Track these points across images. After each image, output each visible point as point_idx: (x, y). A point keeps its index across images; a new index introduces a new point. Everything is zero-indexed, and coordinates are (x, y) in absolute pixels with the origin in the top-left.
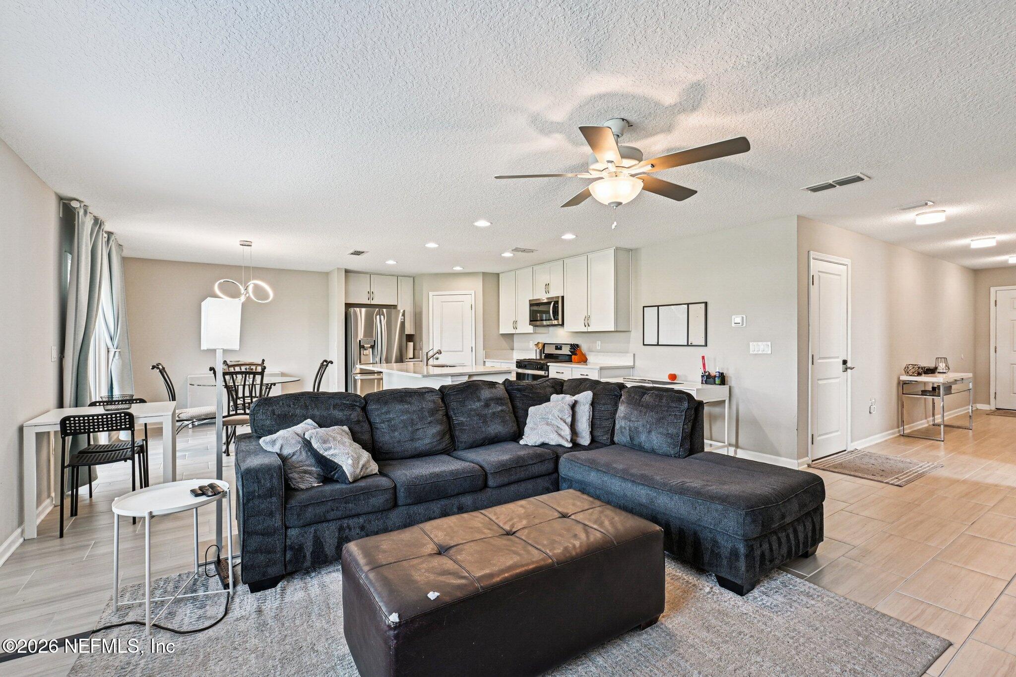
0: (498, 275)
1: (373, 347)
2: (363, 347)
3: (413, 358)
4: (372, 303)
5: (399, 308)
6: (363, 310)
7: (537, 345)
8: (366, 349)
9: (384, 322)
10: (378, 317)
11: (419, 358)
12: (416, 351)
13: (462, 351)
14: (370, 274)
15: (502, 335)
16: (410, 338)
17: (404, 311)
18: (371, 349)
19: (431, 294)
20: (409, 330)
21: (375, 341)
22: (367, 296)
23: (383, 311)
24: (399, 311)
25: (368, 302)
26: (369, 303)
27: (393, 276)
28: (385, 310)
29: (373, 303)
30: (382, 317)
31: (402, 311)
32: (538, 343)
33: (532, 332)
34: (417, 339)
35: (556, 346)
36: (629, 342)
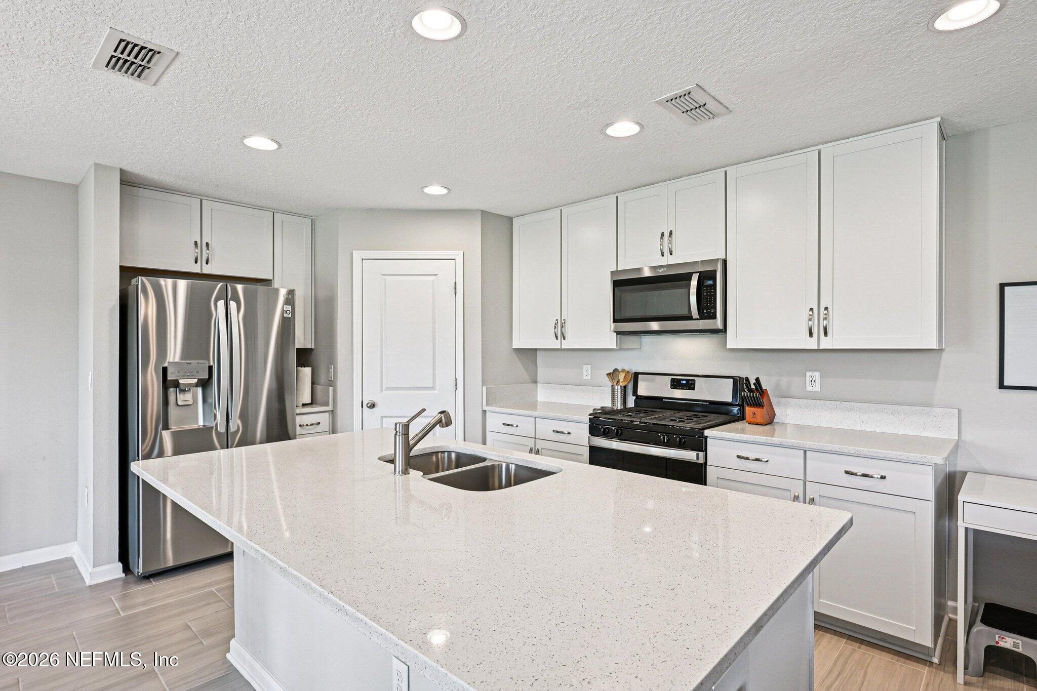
0: (510, 219)
1: (205, 384)
2: (176, 384)
3: (312, 404)
4: (205, 271)
5: (276, 285)
6: (182, 284)
7: (613, 375)
8: (183, 391)
9: (237, 318)
10: (221, 303)
11: (327, 404)
12: (319, 388)
13: (433, 388)
14: (202, 198)
15: (518, 351)
16: (304, 357)
17: (291, 293)
18: (200, 390)
19: (357, 255)
20: (302, 338)
21: (210, 368)
22: (192, 252)
23: (235, 291)
24: (277, 291)
25: (196, 269)
26: (198, 271)
27: (261, 208)
28: (240, 287)
29: (207, 270)
30: (233, 305)
31: (283, 292)
32: (616, 370)
33: (614, 346)
34: (321, 358)
35: (672, 380)
36: (935, 377)
